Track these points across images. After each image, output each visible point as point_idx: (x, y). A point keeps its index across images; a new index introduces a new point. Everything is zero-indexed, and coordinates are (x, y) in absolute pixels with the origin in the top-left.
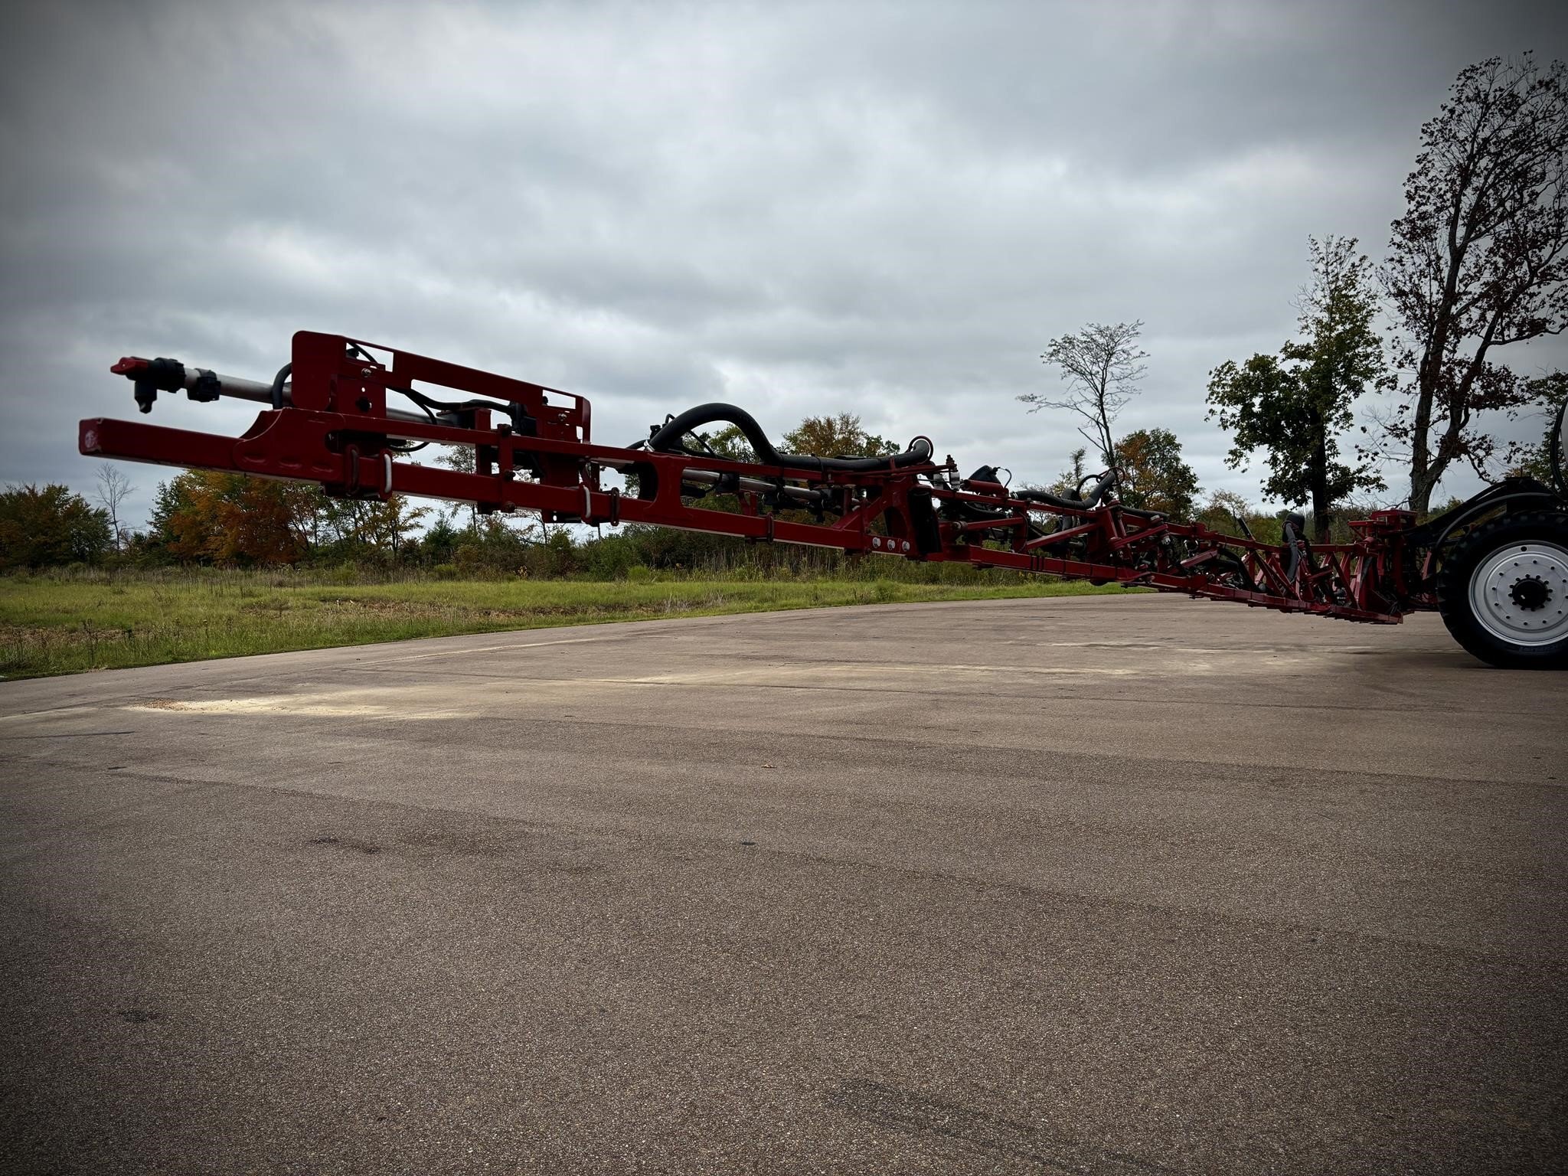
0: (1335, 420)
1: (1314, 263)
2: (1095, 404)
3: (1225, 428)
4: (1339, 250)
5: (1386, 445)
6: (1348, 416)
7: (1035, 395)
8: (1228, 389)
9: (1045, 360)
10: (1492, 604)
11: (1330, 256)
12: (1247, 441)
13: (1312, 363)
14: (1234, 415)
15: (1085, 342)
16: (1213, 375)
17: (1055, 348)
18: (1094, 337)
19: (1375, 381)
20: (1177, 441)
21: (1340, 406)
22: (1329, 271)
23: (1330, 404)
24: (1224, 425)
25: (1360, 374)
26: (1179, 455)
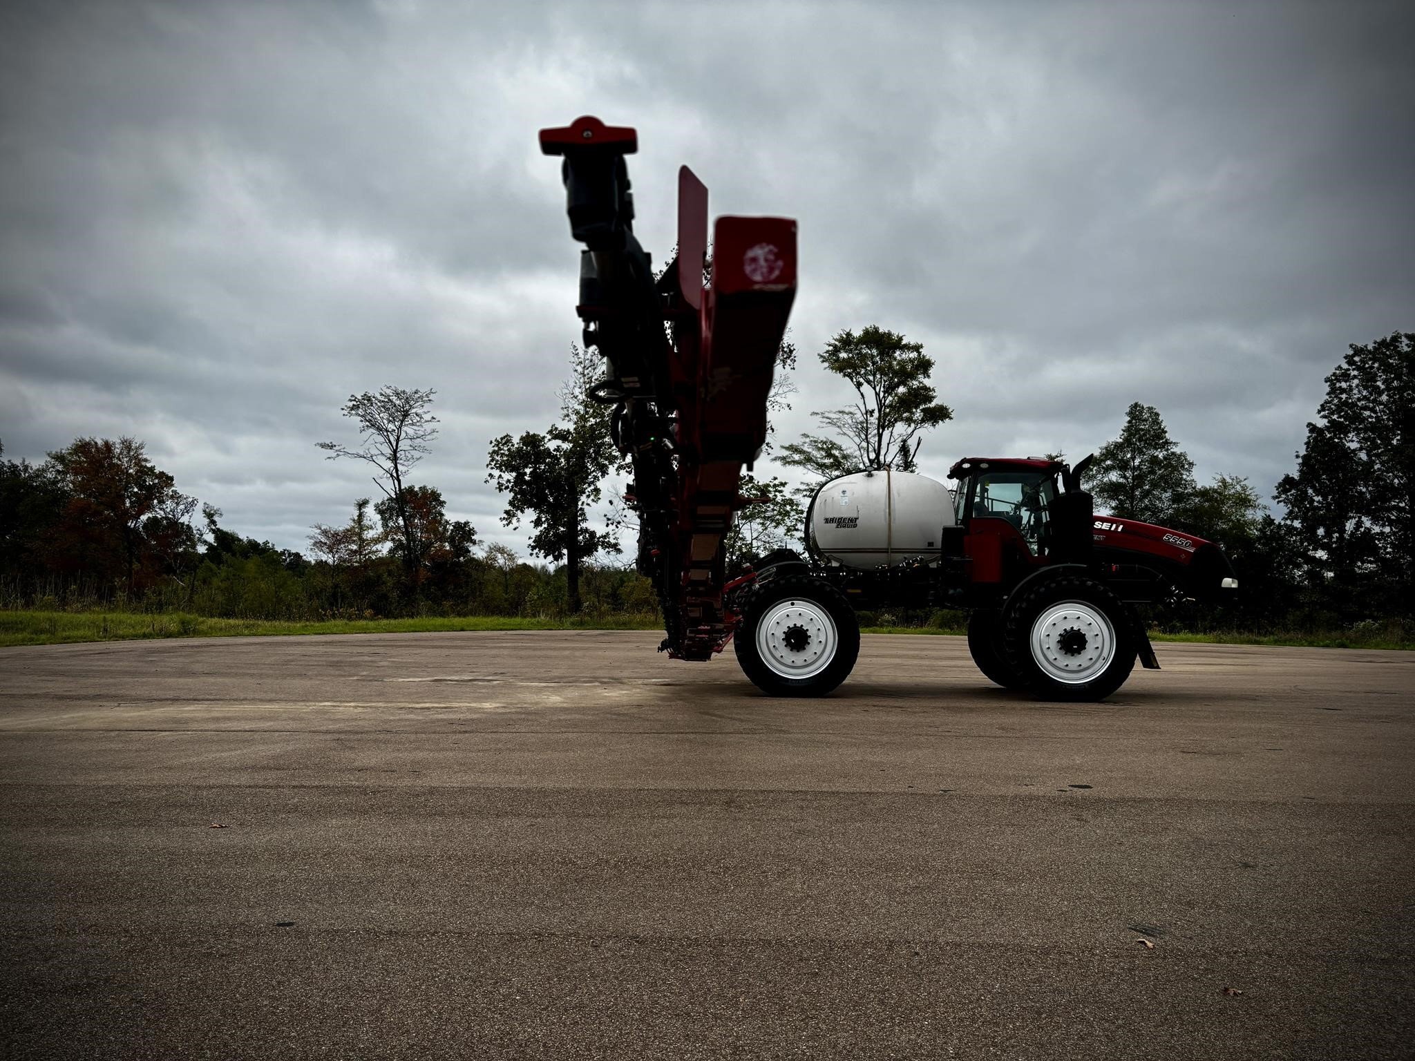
0: (587, 493)
1: (574, 365)
2: (389, 458)
3: (500, 490)
4: (594, 358)
5: (625, 516)
6: (597, 491)
7: (334, 443)
8: (505, 458)
9: (346, 412)
10: (771, 646)
11: (587, 362)
12: (519, 504)
13: (571, 445)
14: (509, 481)
15: (383, 401)
16: (493, 444)
17: (355, 403)
18: (391, 398)
19: (616, 466)
20: (442, 499)
21: (592, 482)
22: (585, 373)
23: (584, 480)
24: (500, 488)
25: (606, 459)
26: (444, 511)
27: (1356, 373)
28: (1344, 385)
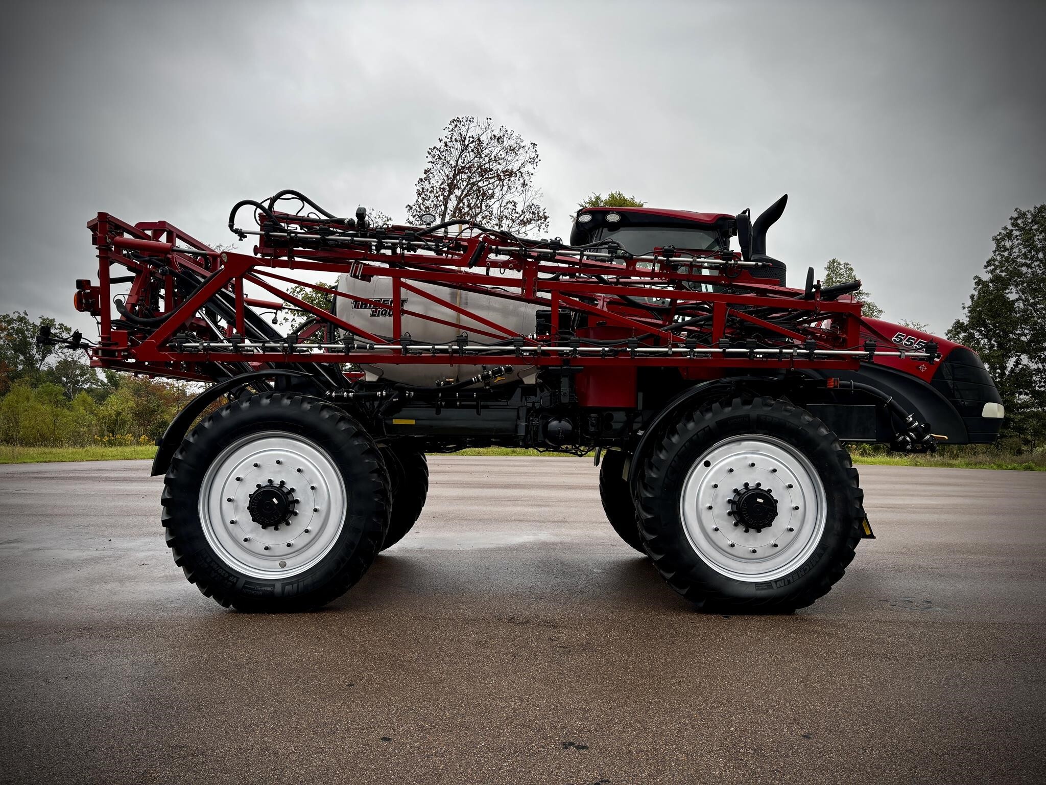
27: (1018, 233)
28: (1008, 244)
